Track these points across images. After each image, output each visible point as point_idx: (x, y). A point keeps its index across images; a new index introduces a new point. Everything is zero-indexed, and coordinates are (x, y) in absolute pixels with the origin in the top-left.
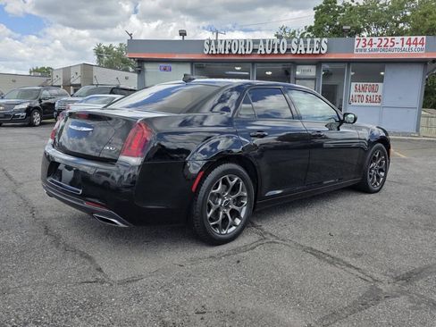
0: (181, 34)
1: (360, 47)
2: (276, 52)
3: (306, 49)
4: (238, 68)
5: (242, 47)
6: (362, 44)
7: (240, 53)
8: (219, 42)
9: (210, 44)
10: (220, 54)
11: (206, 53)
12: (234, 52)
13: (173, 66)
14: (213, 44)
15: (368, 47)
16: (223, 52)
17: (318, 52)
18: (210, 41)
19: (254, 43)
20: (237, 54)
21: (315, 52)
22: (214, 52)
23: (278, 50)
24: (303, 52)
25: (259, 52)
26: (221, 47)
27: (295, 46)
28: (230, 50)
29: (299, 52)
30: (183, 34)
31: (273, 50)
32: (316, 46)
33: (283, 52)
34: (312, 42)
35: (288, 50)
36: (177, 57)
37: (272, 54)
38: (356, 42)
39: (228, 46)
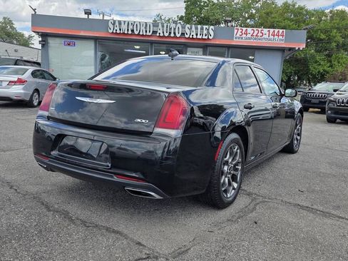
0: (85, 13)
1: (238, 35)
2: (172, 35)
3: (197, 35)
4: (138, 47)
5: (143, 28)
6: (239, 33)
7: (141, 33)
8: (123, 23)
9: (114, 24)
10: (124, 33)
11: (111, 31)
12: (136, 33)
13: (77, 42)
14: (117, 24)
15: (244, 36)
16: (126, 32)
17: (206, 37)
18: (115, 21)
19: (153, 26)
20: (139, 34)
21: (204, 37)
22: (118, 32)
23: (175, 33)
24: (195, 37)
25: (158, 35)
26: (124, 27)
27: (188, 31)
28: (133, 31)
29: (191, 37)
30: (88, 13)
31: (170, 33)
32: (205, 32)
33: (178, 35)
34: (202, 29)
35: (183, 34)
36: (82, 34)
37: (169, 37)
38: (236, 31)
39: (131, 27)
